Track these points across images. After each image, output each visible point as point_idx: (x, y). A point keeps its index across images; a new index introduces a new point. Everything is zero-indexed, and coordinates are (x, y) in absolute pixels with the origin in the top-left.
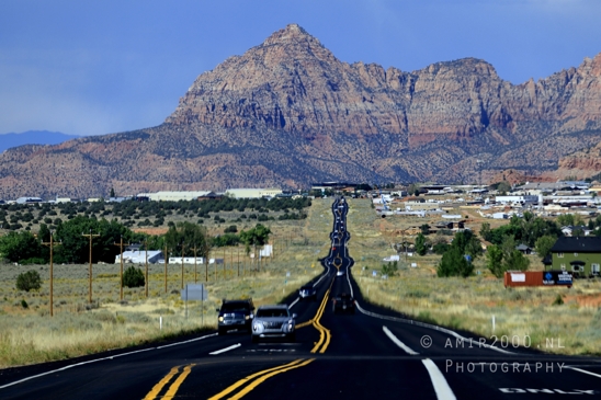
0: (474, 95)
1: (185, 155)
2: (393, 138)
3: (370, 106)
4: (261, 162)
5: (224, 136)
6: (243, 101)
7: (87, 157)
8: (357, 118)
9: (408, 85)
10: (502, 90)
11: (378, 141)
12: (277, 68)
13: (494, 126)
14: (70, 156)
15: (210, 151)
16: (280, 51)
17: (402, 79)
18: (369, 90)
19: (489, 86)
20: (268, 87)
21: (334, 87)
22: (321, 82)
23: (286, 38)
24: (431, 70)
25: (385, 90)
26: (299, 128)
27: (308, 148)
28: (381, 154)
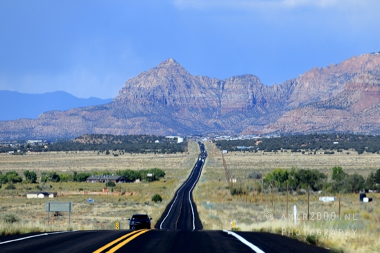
0: (250, 91)
1: (125, 117)
2: (214, 109)
3: (204, 95)
4: (158, 121)
5: (141, 108)
6: (149, 93)
7: (83, 117)
8: (198, 101)
9: (221, 86)
10: (262, 89)
11: (208, 111)
12: (163, 79)
13: (259, 105)
14: (77, 117)
15: (135, 115)
16: (165, 71)
17: (219, 83)
18: (204, 88)
19: (257, 87)
20: (160, 87)
21: (188, 87)
22: (183, 85)
23: (168, 65)
24: (232, 79)
25: (211, 88)
26: (173, 105)
27: (177, 114)
28: (209, 117)
